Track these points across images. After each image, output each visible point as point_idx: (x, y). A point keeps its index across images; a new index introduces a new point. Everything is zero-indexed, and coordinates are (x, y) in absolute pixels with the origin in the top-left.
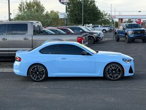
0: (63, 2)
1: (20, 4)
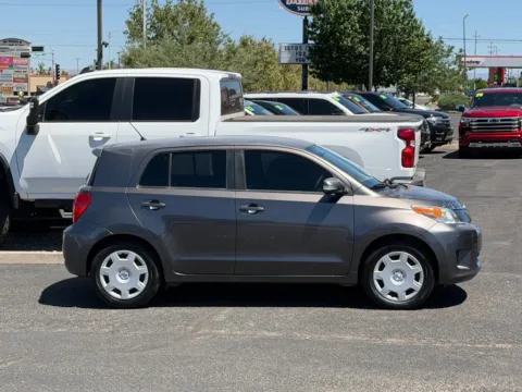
0: (295, 2)
1: (134, 11)
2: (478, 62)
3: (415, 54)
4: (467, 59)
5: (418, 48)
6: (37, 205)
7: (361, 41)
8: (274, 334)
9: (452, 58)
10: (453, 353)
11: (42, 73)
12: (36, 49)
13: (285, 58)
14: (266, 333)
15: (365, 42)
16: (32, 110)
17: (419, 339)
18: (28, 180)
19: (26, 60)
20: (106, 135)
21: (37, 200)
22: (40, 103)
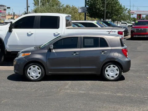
2: (134, 13)
3: (117, 10)
4: (131, 12)
5: (118, 8)
6: (11, 53)
7: (102, 6)
8: (83, 92)
9: (127, 11)
10: (138, 98)
11: (9, 15)
12: (8, 8)
13: (80, 11)
14: (81, 92)
15: (103, 7)
16: (10, 25)
17: (127, 94)
18: (9, 45)
19: (5, 11)
20: (32, 33)
21: (12, 52)
22: (13, 23)
